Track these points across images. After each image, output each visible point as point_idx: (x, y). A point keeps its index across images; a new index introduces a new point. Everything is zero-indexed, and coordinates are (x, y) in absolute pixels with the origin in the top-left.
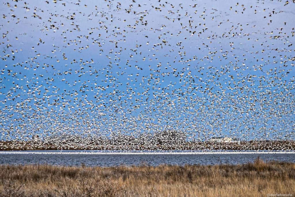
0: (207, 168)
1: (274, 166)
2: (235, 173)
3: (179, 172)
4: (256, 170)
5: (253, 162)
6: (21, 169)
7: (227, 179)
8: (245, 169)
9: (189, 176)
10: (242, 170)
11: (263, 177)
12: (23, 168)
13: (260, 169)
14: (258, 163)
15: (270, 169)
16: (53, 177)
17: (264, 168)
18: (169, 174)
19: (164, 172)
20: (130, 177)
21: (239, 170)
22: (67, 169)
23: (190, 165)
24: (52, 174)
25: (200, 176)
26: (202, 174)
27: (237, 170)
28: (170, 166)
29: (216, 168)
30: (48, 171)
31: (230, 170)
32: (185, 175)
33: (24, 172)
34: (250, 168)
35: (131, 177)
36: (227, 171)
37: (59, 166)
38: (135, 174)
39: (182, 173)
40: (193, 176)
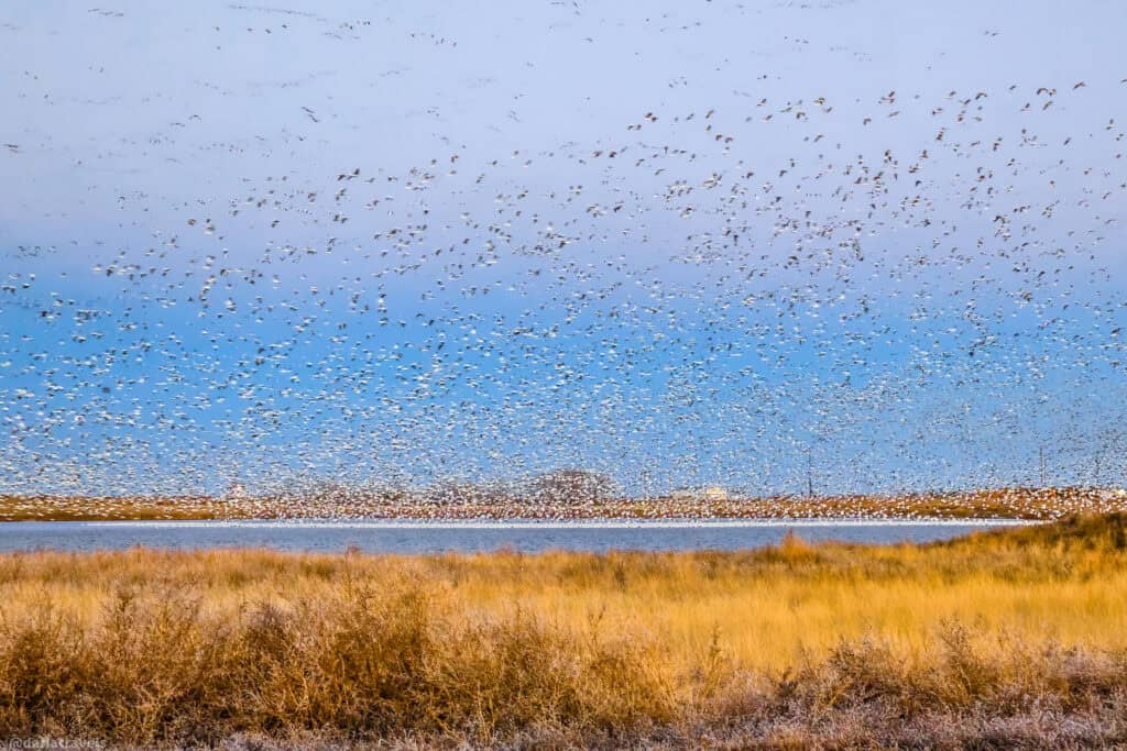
0: (665, 558)
1: (829, 554)
2: (733, 568)
3: (594, 567)
4: (785, 561)
5: (778, 545)
6: (199, 558)
7: (714, 583)
8: (757, 559)
9: (620, 576)
10: (751, 561)
11: (803, 577)
12: (205, 556)
13: (795, 559)
14: (789, 545)
15: (818, 560)
16: (280, 576)
17: (804, 558)
18: (568, 573)
19: (557, 567)
20: (471, 579)
21: (743, 561)
22: (313, 560)
23: (619, 552)
24: (277, 571)
25: (646, 577)
26: (650, 571)
27: (739, 564)
28: (572, 553)
29: (685, 558)
30: (268, 564)
31: (720, 561)
32: (610, 574)
33: (206, 566)
34: (770, 556)
35: (474, 577)
36: (714, 565)
37: (296, 554)
38: (484, 572)
39: (602, 570)
40: (628, 576)
